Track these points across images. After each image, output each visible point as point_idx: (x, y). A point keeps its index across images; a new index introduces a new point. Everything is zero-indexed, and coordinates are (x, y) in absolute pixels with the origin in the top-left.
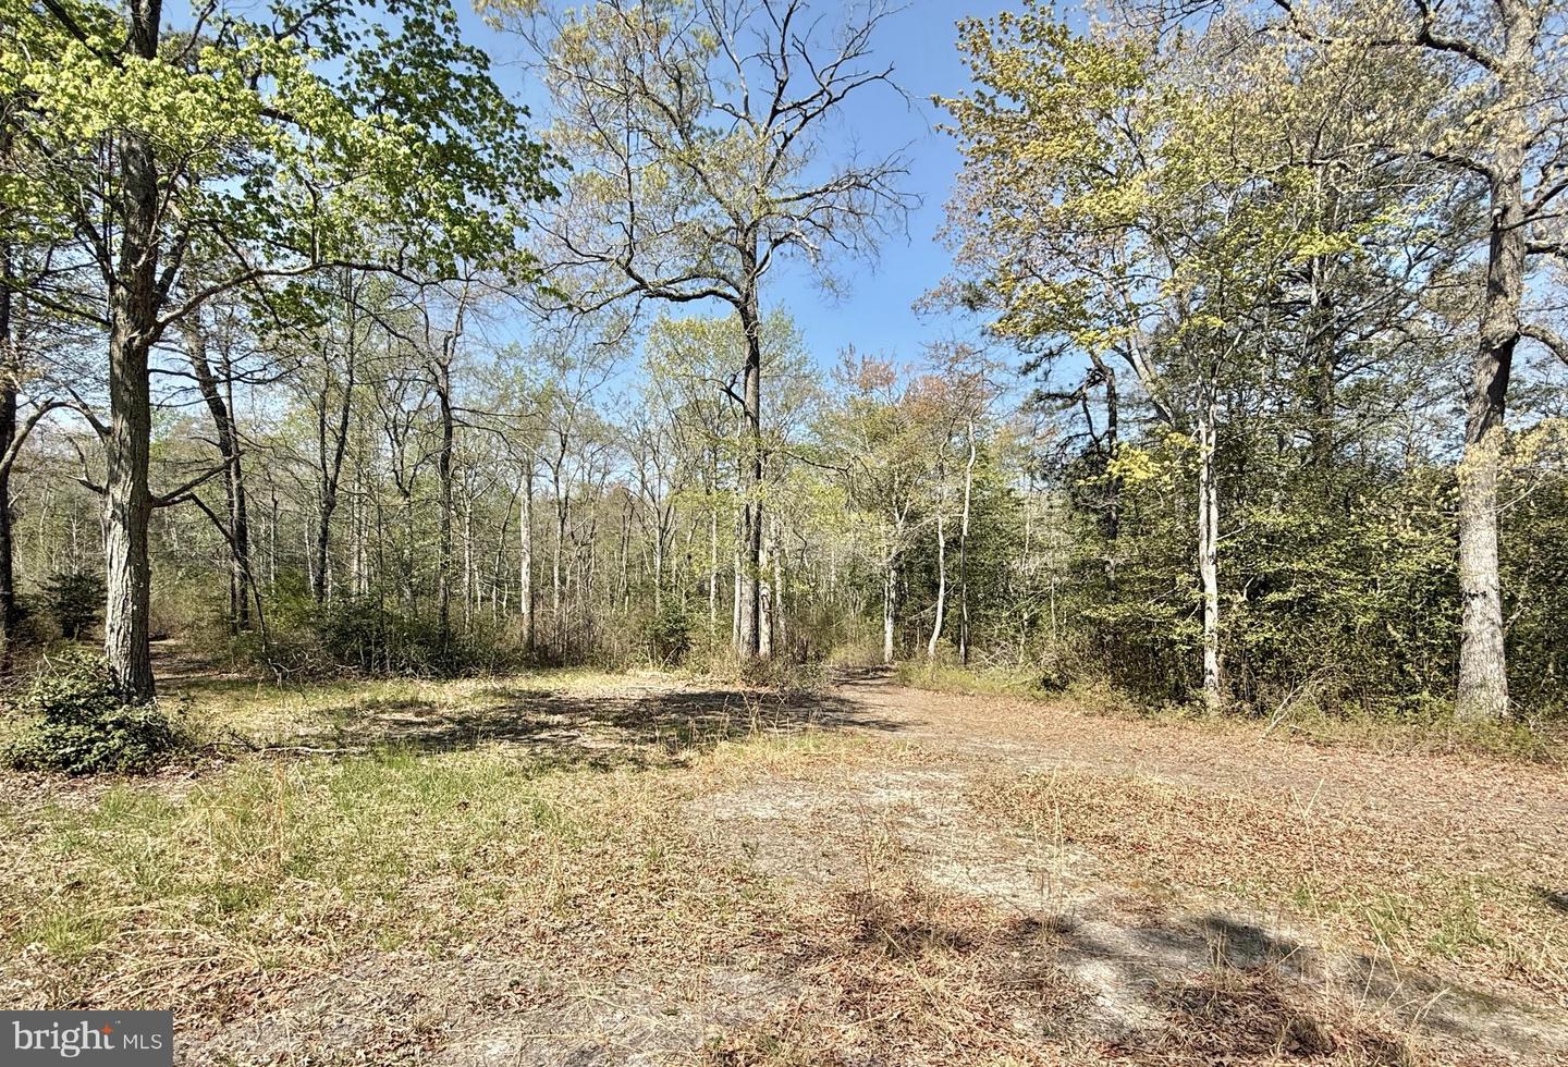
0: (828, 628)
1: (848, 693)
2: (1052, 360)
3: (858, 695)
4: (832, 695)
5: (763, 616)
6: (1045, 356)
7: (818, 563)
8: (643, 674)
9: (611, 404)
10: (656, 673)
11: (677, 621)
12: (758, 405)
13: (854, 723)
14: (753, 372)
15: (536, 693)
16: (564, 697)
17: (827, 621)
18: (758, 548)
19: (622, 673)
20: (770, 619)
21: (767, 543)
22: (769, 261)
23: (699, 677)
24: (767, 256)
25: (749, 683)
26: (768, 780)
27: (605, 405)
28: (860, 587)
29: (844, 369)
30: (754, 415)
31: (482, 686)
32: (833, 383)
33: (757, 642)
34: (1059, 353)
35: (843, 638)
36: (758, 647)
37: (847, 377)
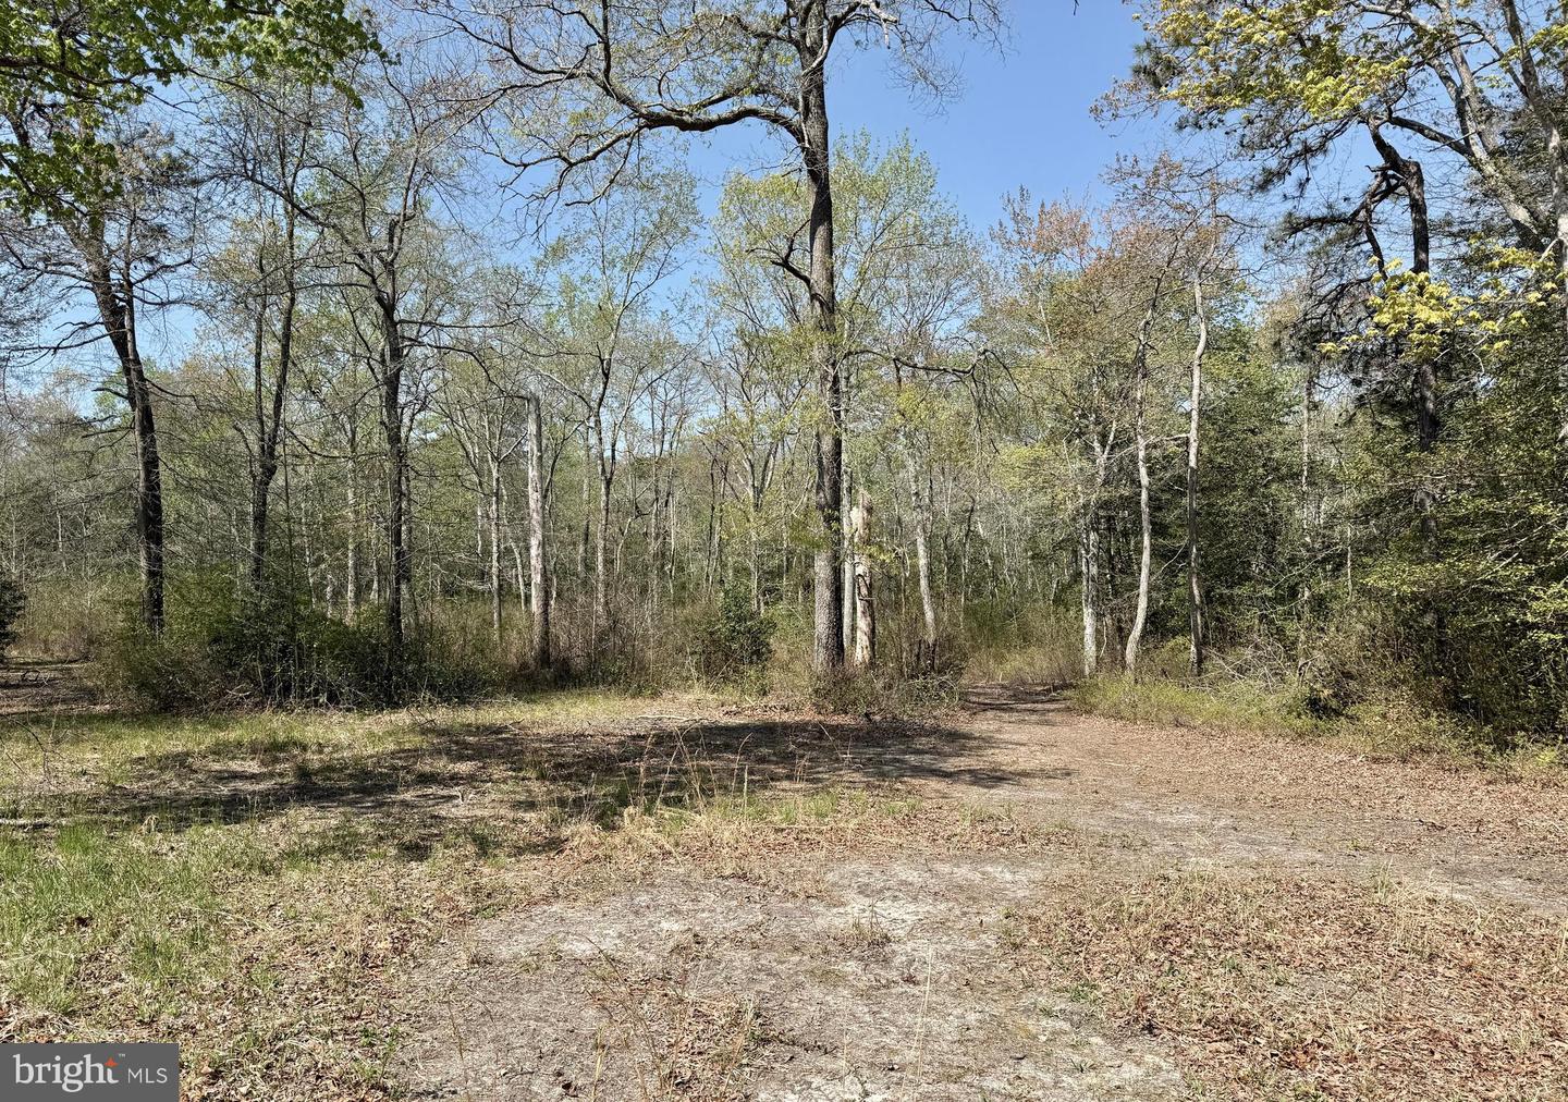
1: (981, 724)
2: (1312, 162)
5: (859, 607)
6: (1297, 155)
8: (687, 697)
14: (822, 231)
20: (869, 610)
25: (821, 709)
29: (1010, 226)
30: (825, 297)
33: (842, 647)
34: (1322, 148)
36: (843, 653)
37: (1016, 237)
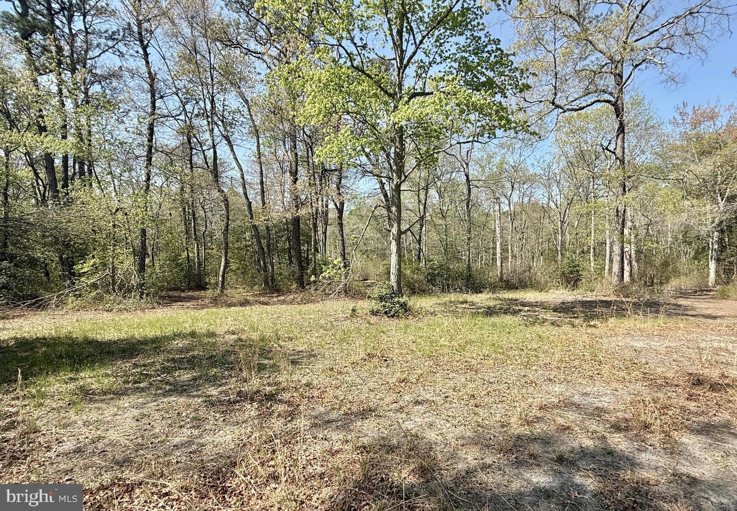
0: (667, 269)
1: (682, 302)
3: (689, 303)
4: (672, 302)
5: (626, 262)
7: (659, 231)
8: (558, 292)
9: (536, 163)
10: (564, 292)
11: (575, 267)
12: (624, 153)
13: (687, 315)
14: (621, 136)
15: (511, 299)
16: (524, 301)
17: (665, 264)
18: (623, 227)
19: (546, 292)
20: (630, 263)
21: (629, 224)
22: (632, 77)
23: (589, 293)
24: (631, 73)
25: (618, 296)
26: (639, 335)
27: (533, 164)
28: (690, 243)
29: (679, 117)
30: (621, 158)
31: (488, 296)
32: (670, 127)
33: (623, 275)
35: (676, 273)
36: (623, 278)
37: (681, 121)
